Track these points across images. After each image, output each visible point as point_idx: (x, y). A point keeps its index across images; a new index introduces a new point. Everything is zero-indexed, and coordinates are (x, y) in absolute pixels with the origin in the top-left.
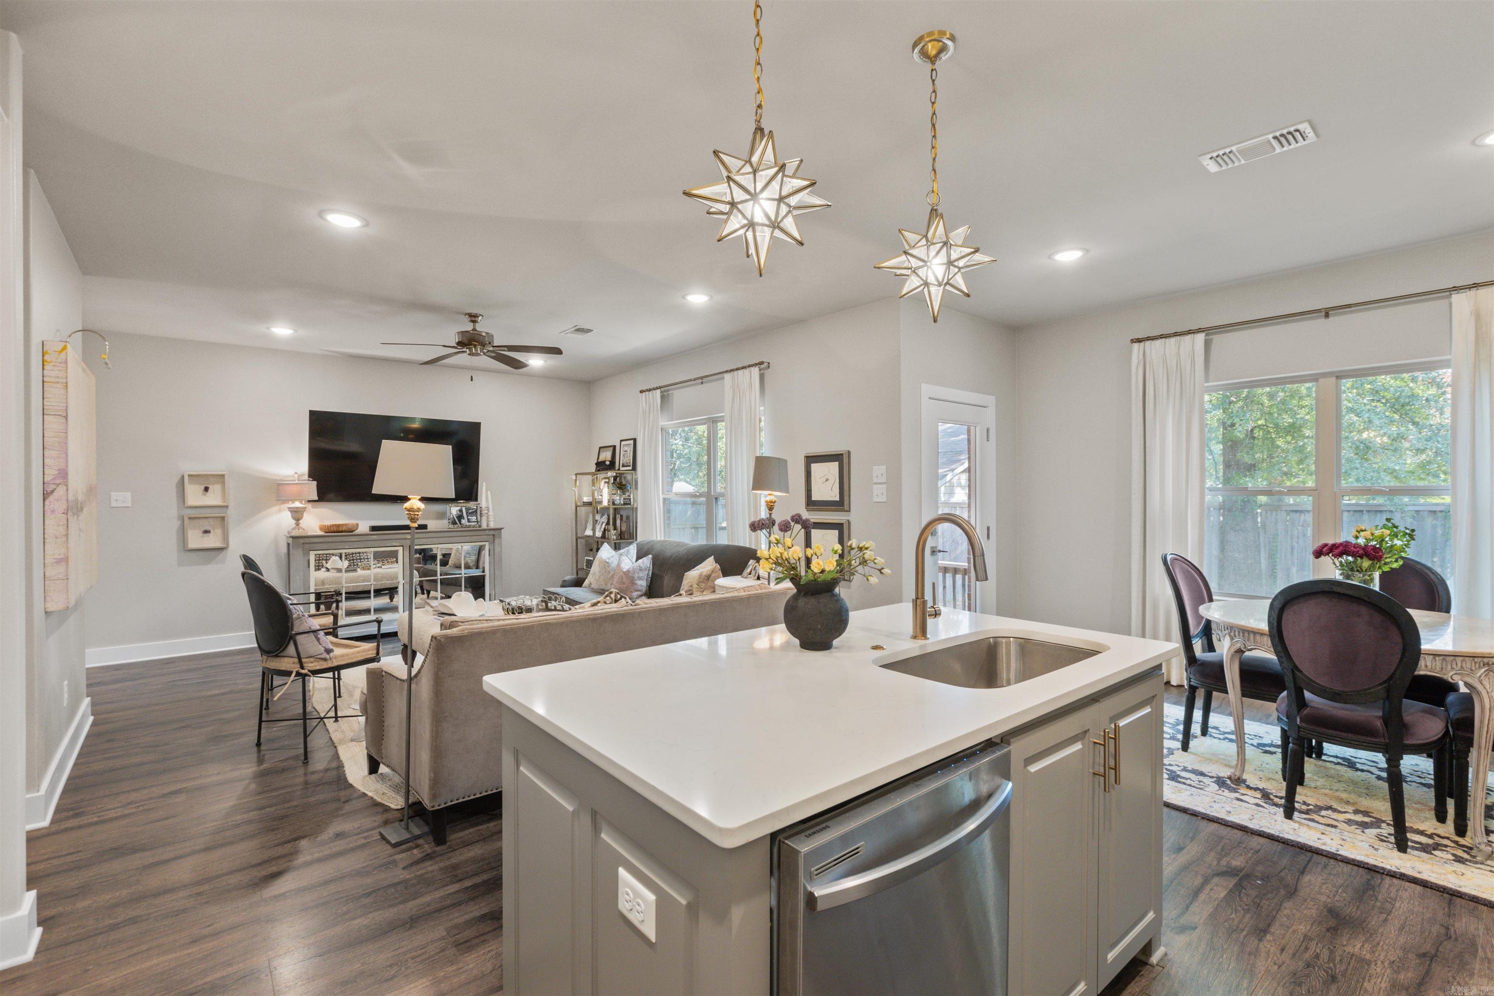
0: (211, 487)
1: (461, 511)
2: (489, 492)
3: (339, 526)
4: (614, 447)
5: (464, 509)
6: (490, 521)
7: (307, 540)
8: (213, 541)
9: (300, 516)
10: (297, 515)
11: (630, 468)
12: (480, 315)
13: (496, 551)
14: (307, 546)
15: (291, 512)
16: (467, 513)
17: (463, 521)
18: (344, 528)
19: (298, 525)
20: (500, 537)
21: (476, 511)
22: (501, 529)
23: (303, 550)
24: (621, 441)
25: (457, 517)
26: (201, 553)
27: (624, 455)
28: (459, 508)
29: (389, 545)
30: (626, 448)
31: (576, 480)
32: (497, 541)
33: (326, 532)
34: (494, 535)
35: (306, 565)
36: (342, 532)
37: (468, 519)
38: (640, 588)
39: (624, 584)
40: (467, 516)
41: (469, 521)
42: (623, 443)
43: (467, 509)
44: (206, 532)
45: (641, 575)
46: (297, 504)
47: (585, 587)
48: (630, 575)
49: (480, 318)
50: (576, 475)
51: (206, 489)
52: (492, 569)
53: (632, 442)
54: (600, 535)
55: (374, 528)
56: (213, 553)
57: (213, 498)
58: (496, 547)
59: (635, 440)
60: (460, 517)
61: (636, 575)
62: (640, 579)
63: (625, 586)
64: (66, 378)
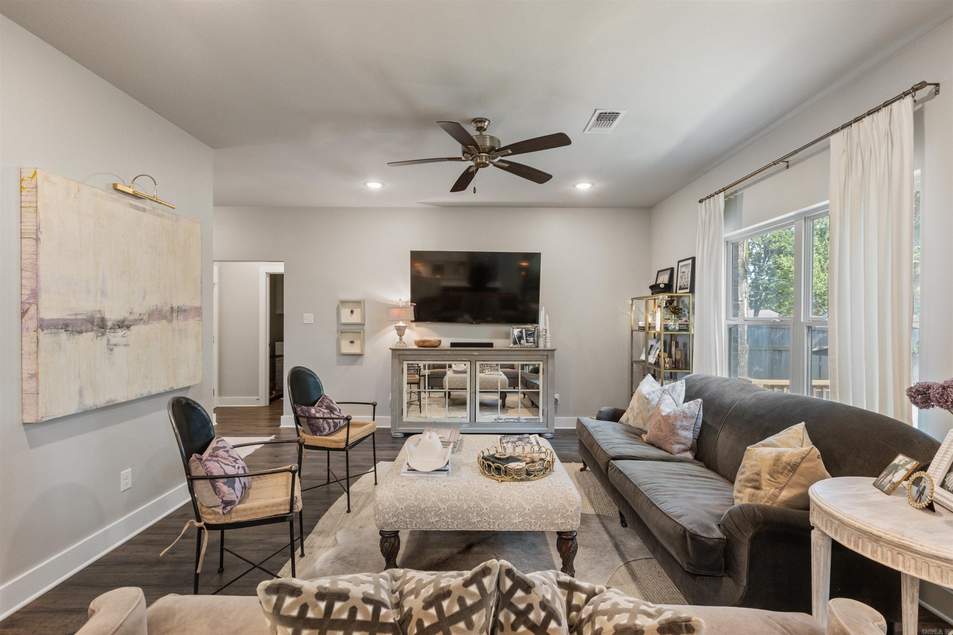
0: (354, 310)
1: (521, 332)
2: (547, 316)
3: (427, 341)
4: (672, 269)
5: (524, 330)
6: (545, 343)
7: (401, 352)
8: (355, 349)
9: (402, 333)
10: (401, 331)
11: (688, 290)
12: (486, 119)
13: (549, 370)
14: (401, 357)
15: (397, 329)
16: (526, 334)
17: (522, 342)
18: (428, 344)
19: (401, 339)
20: (553, 356)
21: (534, 333)
22: (554, 350)
23: (399, 359)
24: (679, 262)
25: (518, 338)
26: (349, 357)
27: (681, 277)
28: (519, 330)
29: (459, 359)
30: (684, 269)
31: (632, 305)
32: (550, 361)
33: (419, 347)
34: (547, 356)
35: (401, 371)
36: (426, 347)
37: (527, 340)
38: (683, 440)
39: (662, 431)
40: (526, 337)
41: (527, 342)
42: (681, 264)
43: (527, 331)
44: (352, 342)
45: (685, 423)
46: (401, 324)
47: (621, 423)
48: (671, 422)
49: (486, 124)
50: (632, 299)
51: (352, 312)
52: (545, 387)
53: (690, 262)
54: (653, 362)
55: (453, 345)
56: (355, 357)
57: (356, 318)
58: (549, 367)
59: (694, 259)
60: (520, 338)
61: (679, 423)
62: (685, 428)
63: (663, 434)
64: (37, 202)
